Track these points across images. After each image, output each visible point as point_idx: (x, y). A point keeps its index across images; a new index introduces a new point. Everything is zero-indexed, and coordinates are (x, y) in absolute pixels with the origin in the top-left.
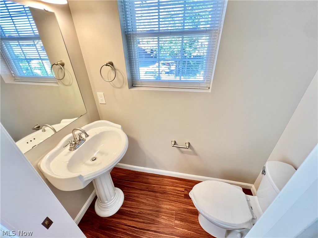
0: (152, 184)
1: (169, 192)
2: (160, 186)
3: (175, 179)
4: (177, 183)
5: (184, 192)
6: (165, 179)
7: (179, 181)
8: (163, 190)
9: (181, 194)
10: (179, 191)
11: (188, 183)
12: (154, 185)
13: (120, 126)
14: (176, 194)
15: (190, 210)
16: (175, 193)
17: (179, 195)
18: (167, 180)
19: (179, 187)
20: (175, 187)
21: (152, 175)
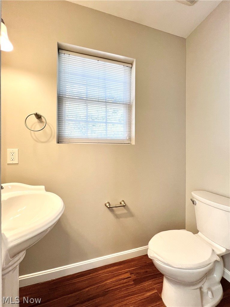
0: (84, 289)
1: (113, 288)
2: (97, 285)
3: (112, 266)
4: (117, 270)
5: (130, 277)
6: (100, 272)
7: (119, 267)
8: (104, 288)
9: (128, 282)
10: (124, 279)
11: (130, 264)
12: (87, 289)
13: (43, 187)
14: (122, 285)
15: (149, 298)
16: (120, 285)
17: (127, 284)
18: (103, 272)
19: (122, 274)
20: (117, 276)
21: (78, 275)
